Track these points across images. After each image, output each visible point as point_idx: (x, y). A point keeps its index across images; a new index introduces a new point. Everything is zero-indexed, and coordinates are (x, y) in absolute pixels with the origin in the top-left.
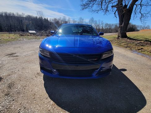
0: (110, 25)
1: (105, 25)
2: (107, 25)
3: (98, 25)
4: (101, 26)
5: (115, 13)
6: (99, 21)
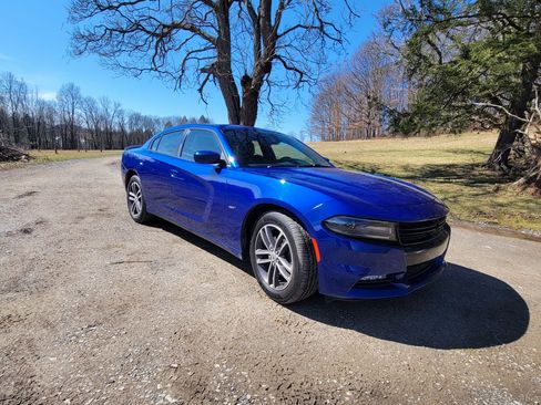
1: (131, 118)
2: (137, 118)
3: (103, 119)
4: (116, 120)
5: (200, 90)
6: (105, 101)
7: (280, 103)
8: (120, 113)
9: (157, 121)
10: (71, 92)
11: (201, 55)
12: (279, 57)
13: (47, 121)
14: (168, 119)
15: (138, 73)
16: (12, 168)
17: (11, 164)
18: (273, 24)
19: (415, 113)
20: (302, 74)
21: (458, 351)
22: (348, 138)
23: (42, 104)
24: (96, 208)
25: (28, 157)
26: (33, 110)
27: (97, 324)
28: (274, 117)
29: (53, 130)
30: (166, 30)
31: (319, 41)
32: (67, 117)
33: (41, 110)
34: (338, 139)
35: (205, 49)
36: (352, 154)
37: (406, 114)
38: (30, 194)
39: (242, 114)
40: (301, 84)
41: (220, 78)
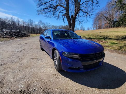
0: (55, 27)
1: (52, 26)
2: (53, 26)
3: (47, 27)
4: (49, 27)
5: (63, 20)
6: (47, 23)
7: (82, 21)
8: (50, 25)
9: (57, 27)
10: (41, 22)
11: (63, 12)
12: (81, 10)
13: (36, 28)
14: (59, 26)
15: (50, 17)
16: (26, 38)
17: (27, 37)
18: (79, 2)
19: (120, 21)
20: (87, 13)
21: (93, 88)
22: (104, 28)
23: (36, 24)
24: (36, 46)
25: (30, 36)
26: (34, 26)
27: (21, 70)
28: (80, 24)
29: (38, 30)
30: (55, 7)
31: (92, 4)
32: (40, 27)
33: (35, 26)
34: (101, 29)
35: (63, 10)
36: (102, 33)
37: (117, 21)
38: (26, 43)
39: (71, 24)
40: (87, 16)
41: (66, 16)
